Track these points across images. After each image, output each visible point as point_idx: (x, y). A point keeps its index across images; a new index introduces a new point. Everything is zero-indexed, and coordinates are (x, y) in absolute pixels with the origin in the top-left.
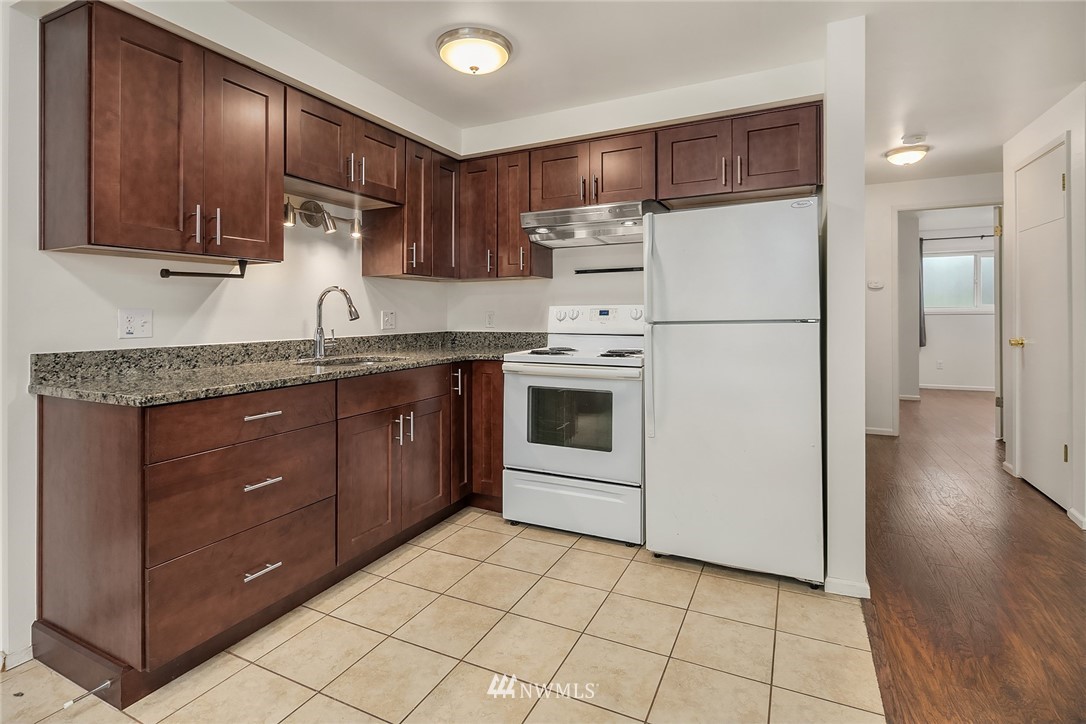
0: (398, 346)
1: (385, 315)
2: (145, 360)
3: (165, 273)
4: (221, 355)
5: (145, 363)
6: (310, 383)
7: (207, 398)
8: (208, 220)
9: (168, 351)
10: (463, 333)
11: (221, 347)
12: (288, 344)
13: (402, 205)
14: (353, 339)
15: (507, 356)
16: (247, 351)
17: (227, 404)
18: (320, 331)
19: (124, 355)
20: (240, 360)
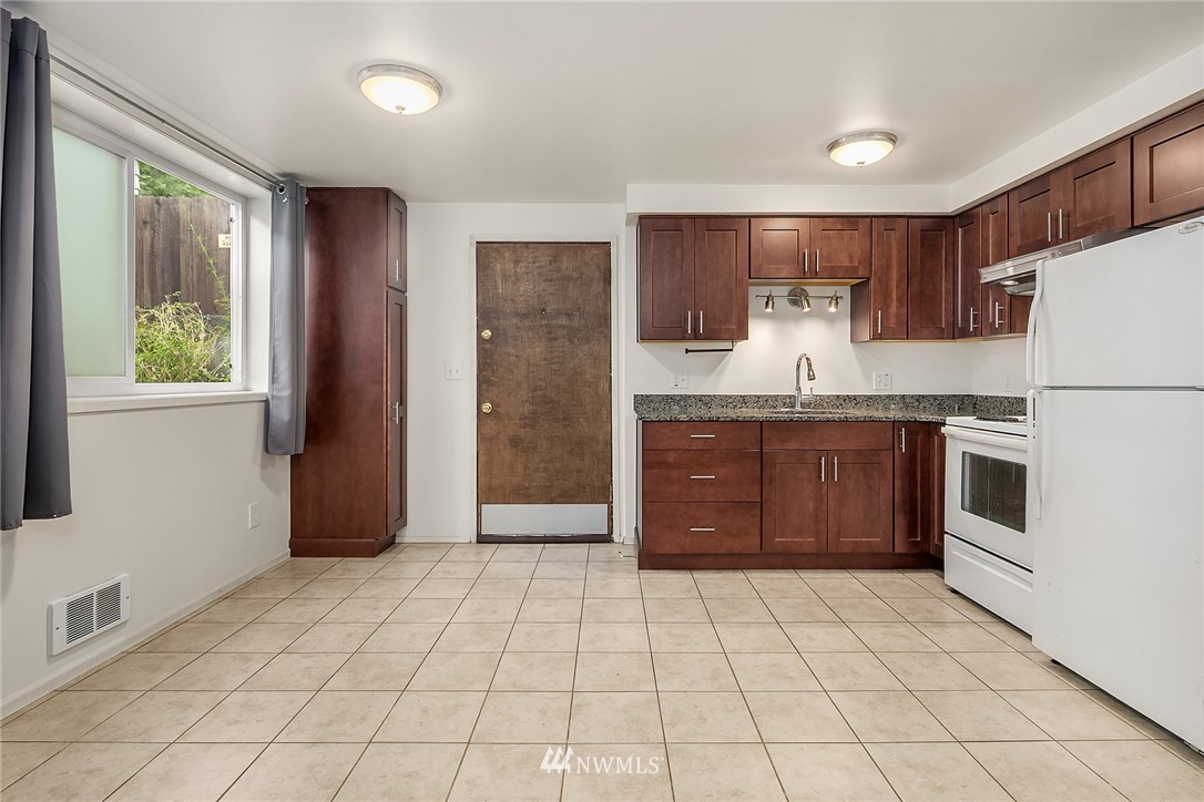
0: (893, 406)
1: (878, 376)
2: (683, 400)
3: (687, 351)
4: (726, 400)
5: (682, 403)
6: (737, 421)
7: (671, 421)
8: (696, 319)
9: (694, 396)
10: (982, 397)
11: (726, 396)
12: (776, 397)
13: (869, 279)
14: (838, 396)
15: (949, 420)
16: (744, 400)
17: (683, 426)
18: (799, 389)
19: (672, 397)
20: (739, 405)
